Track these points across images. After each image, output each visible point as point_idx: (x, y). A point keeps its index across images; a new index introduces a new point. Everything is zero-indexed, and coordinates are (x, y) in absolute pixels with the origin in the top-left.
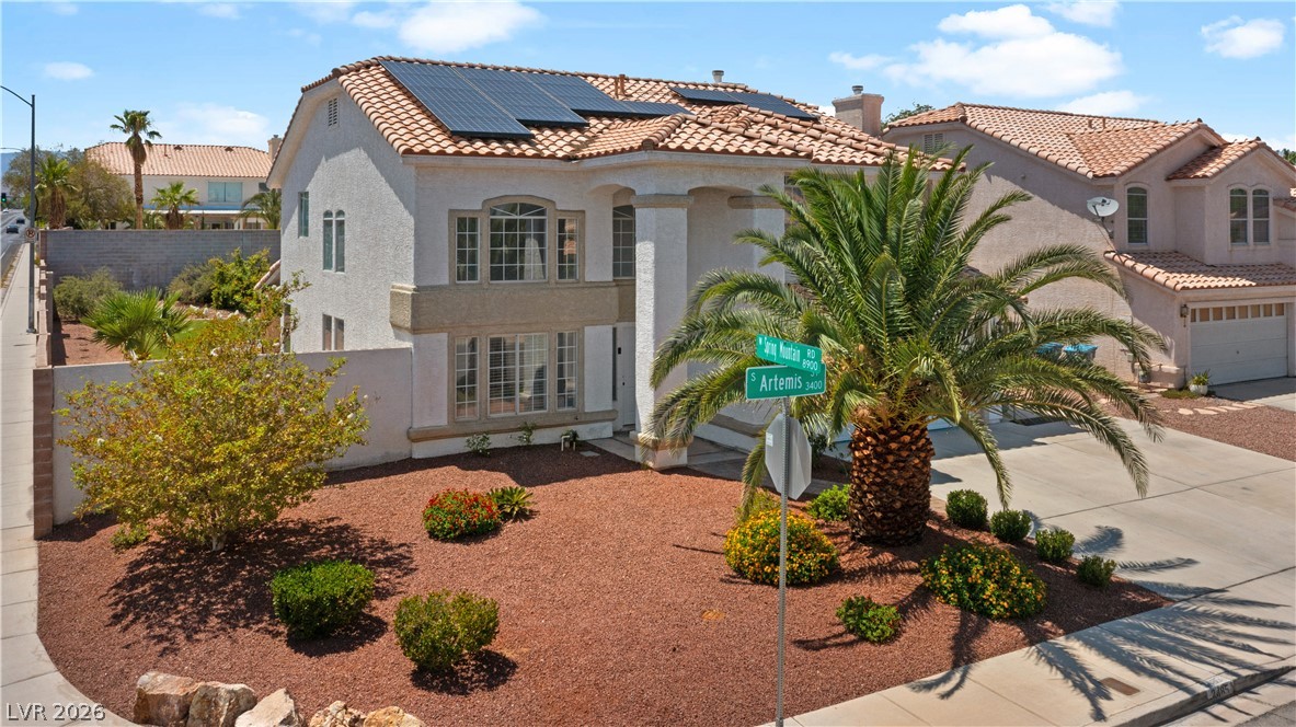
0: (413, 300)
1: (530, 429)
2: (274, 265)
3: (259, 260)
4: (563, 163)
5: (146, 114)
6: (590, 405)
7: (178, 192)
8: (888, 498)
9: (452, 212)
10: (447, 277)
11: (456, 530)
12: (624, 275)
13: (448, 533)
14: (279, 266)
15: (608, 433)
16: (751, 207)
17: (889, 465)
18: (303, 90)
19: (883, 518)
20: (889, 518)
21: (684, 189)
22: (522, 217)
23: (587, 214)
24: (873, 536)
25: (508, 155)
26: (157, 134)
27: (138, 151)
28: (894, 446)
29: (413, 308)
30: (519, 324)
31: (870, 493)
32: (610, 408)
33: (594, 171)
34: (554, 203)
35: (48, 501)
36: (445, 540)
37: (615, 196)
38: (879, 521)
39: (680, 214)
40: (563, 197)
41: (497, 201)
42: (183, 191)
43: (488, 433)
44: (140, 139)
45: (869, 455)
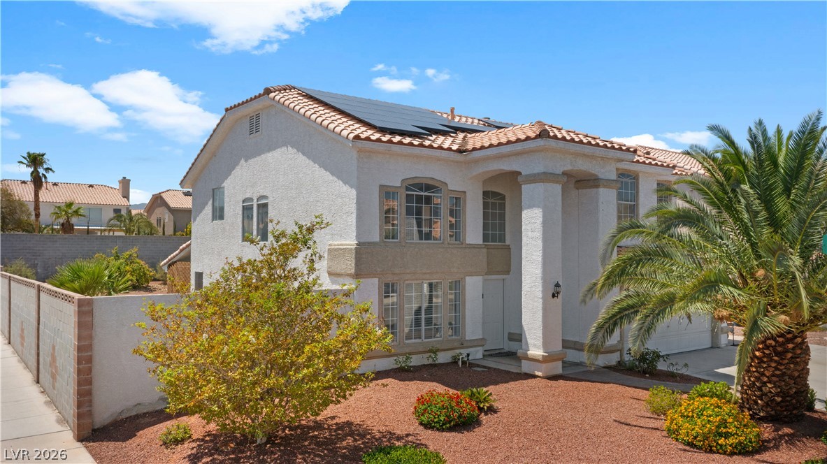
0: (356, 252)
1: (435, 352)
2: (184, 245)
3: (130, 255)
4: (456, 154)
5: (43, 155)
6: (469, 335)
7: (70, 208)
8: (786, 386)
9: (381, 186)
10: (378, 236)
11: (451, 421)
12: (492, 242)
13: (443, 424)
14: (190, 245)
15: (480, 355)
16: (597, 186)
17: (786, 361)
18: (227, 110)
19: (781, 401)
20: (787, 401)
21: (559, 171)
22: (426, 194)
23: (467, 194)
24: (771, 416)
25: (421, 145)
26: (51, 169)
27: (37, 181)
28: (791, 346)
29: (356, 258)
30: (425, 273)
31: (770, 382)
32: (481, 337)
33: (476, 161)
34: (446, 184)
35: (88, 409)
36: (443, 430)
37: (485, 182)
38: (778, 404)
39: (558, 188)
40: (454, 180)
41: (410, 180)
42: (74, 208)
43: (410, 354)
44: (38, 173)
45: (770, 354)
